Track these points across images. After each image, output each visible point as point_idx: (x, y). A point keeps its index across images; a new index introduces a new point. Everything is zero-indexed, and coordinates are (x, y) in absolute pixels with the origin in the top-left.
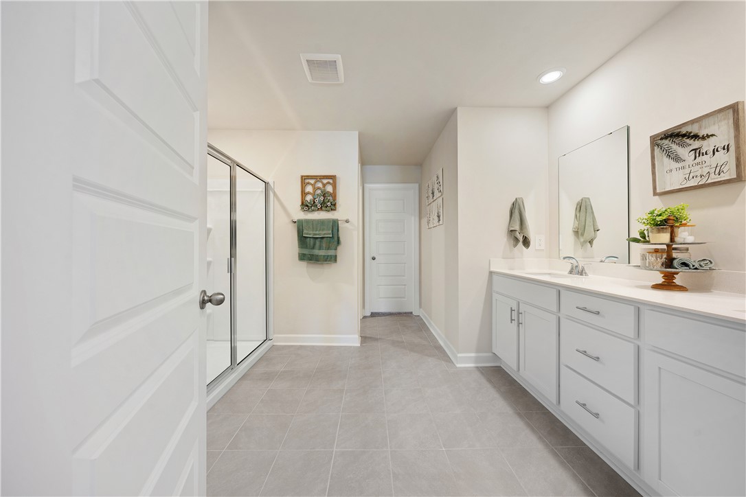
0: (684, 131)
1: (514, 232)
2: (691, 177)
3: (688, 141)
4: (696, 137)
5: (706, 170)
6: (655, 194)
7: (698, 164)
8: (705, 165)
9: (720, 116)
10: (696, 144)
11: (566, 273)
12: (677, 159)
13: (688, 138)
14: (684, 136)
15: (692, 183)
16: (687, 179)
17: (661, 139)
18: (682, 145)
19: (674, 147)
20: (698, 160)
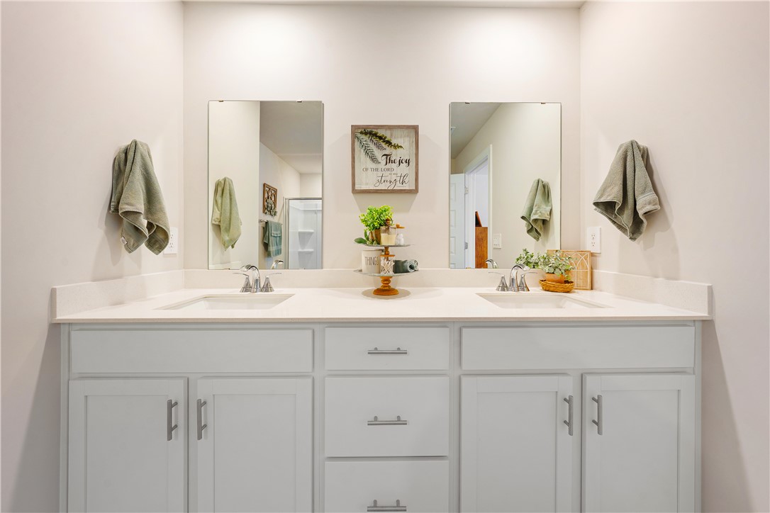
0: (381, 132)
1: (131, 217)
2: (382, 181)
3: (383, 144)
4: (389, 143)
5: (394, 177)
6: (355, 191)
7: (388, 170)
8: (393, 172)
9: (406, 132)
10: (388, 150)
11: (237, 291)
12: (374, 159)
13: (384, 142)
14: (380, 138)
15: (383, 187)
16: (380, 182)
17: (361, 133)
18: (379, 147)
19: (372, 146)
20: (389, 166)
